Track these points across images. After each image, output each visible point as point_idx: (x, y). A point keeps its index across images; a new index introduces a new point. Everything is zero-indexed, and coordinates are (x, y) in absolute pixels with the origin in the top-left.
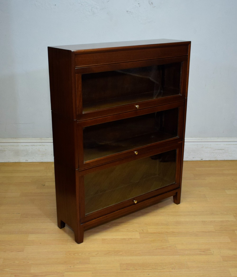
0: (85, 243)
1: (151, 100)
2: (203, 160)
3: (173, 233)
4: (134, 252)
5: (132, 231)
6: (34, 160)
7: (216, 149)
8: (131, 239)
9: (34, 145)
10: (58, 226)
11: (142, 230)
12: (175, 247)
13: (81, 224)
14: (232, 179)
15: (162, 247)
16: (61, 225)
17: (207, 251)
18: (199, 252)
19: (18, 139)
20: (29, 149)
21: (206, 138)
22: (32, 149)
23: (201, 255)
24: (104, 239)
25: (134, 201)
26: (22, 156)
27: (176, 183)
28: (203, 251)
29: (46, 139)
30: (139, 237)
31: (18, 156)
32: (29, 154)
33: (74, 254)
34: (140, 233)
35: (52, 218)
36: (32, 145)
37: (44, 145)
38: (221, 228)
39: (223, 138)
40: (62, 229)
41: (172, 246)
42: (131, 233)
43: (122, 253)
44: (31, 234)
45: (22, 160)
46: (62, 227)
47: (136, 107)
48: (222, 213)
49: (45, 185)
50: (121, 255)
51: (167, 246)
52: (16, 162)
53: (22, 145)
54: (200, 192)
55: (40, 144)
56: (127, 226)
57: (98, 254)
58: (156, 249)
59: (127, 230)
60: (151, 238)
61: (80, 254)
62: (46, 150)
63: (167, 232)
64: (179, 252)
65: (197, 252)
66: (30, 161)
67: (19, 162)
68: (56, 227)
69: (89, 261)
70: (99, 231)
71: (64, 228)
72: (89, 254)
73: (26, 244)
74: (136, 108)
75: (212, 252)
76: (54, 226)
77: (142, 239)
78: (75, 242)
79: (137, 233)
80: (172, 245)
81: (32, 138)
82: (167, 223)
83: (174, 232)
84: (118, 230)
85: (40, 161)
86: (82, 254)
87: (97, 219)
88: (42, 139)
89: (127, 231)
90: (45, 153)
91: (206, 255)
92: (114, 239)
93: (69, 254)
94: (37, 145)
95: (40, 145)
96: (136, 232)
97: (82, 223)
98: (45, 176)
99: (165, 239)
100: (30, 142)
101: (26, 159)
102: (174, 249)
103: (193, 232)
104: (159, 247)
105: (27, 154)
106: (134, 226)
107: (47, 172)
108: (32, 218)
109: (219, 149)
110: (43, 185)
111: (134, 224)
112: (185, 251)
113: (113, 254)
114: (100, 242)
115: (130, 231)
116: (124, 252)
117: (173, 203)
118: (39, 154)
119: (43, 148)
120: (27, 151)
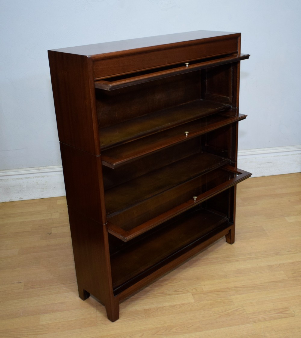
0: (122, 320)
3: (235, 288)
4: (191, 326)
5: (182, 292)
6: (31, 197)
7: (262, 163)
8: (183, 304)
9: (29, 177)
10: (80, 297)
11: (195, 289)
13: (115, 295)
14: (289, 201)
15: (227, 312)
16: (84, 295)
17: (286, 311)
18: (277, 315)
19: (6, 171)
20: (23, 183)
21: (250, 150)
22: (27, 182)
23: (278, 318)
24: (147, 309)
26: (15, 193)
28: (282, 312)
29: (45, 167)
30: (193, 301)
31: (9, 194)
32: (23, 189)
34: (193, 295)
35: (70, 284)
36: (26, 178)
37: (43, 177)
38: (294, 273)
40: (85, 300)
41: (238, 309)
42: (181, 295)
43: (176, 330)
45: (15, 197)
46: (86, 297)
48: (289, 251)
49: (51, 233)
50: (176, 332)
51: (233, 311)
52: (7, 201)
53: (13, 179)
54: (254, 222)
55: (38, 175)
56: (173, 284)
57: (143, 335)
58: (220, 317)
59: (175, 291)
60: (209, 301)
62: (46, 182)
63: (227, 288)
64: (251, 318)
65: (273, 315)
66: (25, 198)
67: (10, 201)
68: (78, 299)
70: (138, 298)
71: (88, 299)
73: (39, 333)
75: (293, 313)
76: (73, 297)
77: (198, 303)
78: (107, 319)
79: (189, 294)
80: (239, 308)
81: (26, 168)
82: (225, 273)
83: (237, 287)
84: (163, 293)
85: (40, 197)
88: (39, 169)
89: (175, 292)
90: (46, 187)
91: (286, 317)
92: (160, 307)
94: (34, 177)
95: (38, 177)
96: (187, 293)
98: (50, 219)
99: (228, 300)
100: (23, 174)
101: (20, 196)
102: (242, 313)
103: (261, 283)
104: (223, 313)
105: (21, 190)
106: (183, 284)
107: (51, 213)
108: (40, 287)
109: (266, 163)
110: (48, 233)
111: (182, 281)
112: (258, 315)
113: (163, 332)
114: (143, 316)
115: (179, 292)
116: (178, 328)
117: (226, 243)
118: (37, 189)
119: (42, 180)
120: (21, 186)
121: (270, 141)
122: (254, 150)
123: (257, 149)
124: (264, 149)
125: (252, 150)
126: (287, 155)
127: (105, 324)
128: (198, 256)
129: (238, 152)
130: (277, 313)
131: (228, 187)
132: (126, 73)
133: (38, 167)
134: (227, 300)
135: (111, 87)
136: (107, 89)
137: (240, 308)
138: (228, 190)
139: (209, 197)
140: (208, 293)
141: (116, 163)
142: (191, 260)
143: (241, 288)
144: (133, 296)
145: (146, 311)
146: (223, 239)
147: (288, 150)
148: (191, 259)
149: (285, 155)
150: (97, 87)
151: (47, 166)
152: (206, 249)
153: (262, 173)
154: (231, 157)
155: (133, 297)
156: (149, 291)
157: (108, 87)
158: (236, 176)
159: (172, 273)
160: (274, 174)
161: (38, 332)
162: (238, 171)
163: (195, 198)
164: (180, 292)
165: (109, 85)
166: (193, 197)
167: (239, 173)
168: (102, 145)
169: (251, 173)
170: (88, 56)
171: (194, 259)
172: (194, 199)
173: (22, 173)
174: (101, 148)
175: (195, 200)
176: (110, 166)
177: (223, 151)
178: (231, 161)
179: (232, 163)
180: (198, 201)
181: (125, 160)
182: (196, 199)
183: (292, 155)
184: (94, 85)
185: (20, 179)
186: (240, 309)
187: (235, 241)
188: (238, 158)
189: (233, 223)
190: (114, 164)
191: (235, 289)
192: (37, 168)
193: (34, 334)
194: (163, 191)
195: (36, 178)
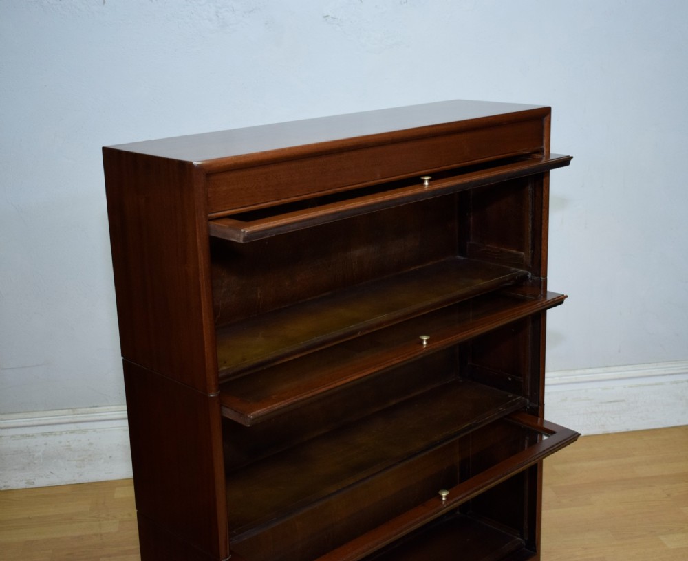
6: (54, 480)
7: (602, 403)
9: (51, 433)
14: (669, 495)
20: (37, 446)
21: (572, 373)
22: (46, 445)
26: (15, 469)
29: (88, 409)
32: (36, 462)
36: (44, 434)
37: (84, 431)
39: (621, 368)
45: (16, 481)
53: (12, 437)
55: (73, 427)
62: (91, 444)
66: (40, 482)
67: (4, 489)
85: (74, 480)
88: (76, 412)
90: (90, 456)
94: (61, 433)
95: (72, 432)
98: (95, 535)
100: (37, 426)
101: (28, 478)
105: (29, 463)
107: (99, 521)
109: (610, 402)
118: (68, 461)
119: (80, 441)
120: (30, 453)
121: (619, 351)
122: (582, 371)
123: (590, 368)
124: (605, 369)
125: (578, 372)
126: (661, 384)
129: (547, 375)
131: (524, 468)
132: (283, 201)
135: (248, 234)
136: (239, 239)
138: (523, 472)
139: (476, 491)
141: (256, 412)
147: (663, 373)
149: (656, 384)
150: (213, 234)
151: (93, 407)
153: (603, 426)
154: (529, 394)
157: (242, 233)
158: (542, 438)
160: (631, 429)
162: (545, 426)
163: (444, 494)
165: (242, 230)
166: (440, 493)
167: (550, 433)
168: (224, 368)
169: (577, 433)
170: (194, 163)
172: (441, 497)
173: (35, 423)
174: (220, 375)
175: (444, 499)
176: (240, 420)
177: (510, 379)
178: (528, 401)
179: (530, 407)
180: (451, 502)
181: (276, 406)
182: (446, 497)
183: (672, 383)
184: (208, 229)
185: (29, 436)
188: (547, 389)
189: (535, 551)
190: (251, 416)
192: (71, 410)
194: (368, 478)
195: (67, 433)
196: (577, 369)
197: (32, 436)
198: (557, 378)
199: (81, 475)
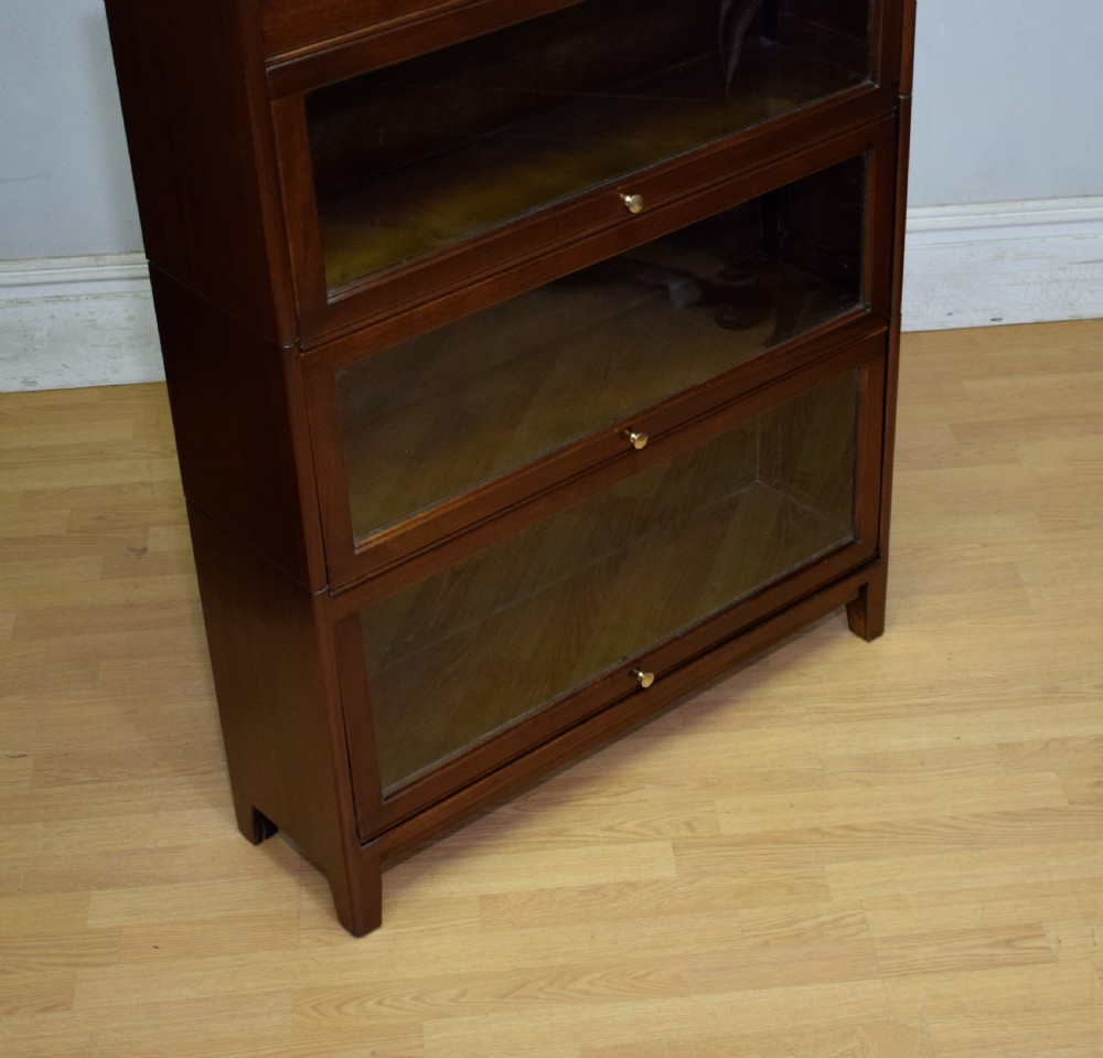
0: (393, 931)
1: (706, 145)
2: (1004, 322)
3: (848, 832)
4: (649, 974)
5: (635, 833)
6: (71, 379)
7: (1071, 263)
8: (633, 885)
9: (59, 298)
10: (242, 829)
11: (689, 825)
12: (864, 921)
13: (363, 845)
15: (797, 926)
16: (259, 828)
17: (1027, 938)
18: (987, 951)
20: (36, 319)
22: (52, 317)
23: (992, 964)
24: (491, 896)
25: (637, 675)
27: (859, 542)
28: (1008, 943)
30: (669, 872)
32: (36, 347)
33: (338, 1008)
34: (675, 848)
35: (207, 772)
36: (49, 300)
40: (262, 845)
41: (842, 918)
42: (628, 847)
43: (591, 983)
44: (99, 888)
45: (5, 379)
46: (264, 834)
47: (624, 201)
49: (146, 549)
50: (586, 992)
51: (823, 924)
54: (985, 546)
55: (98, 288)
56: (605, 800)
57: (464, 994)
58: (766, 943)
59: (610, 829)
60: (735, 877)
61: (370, 1005)
63: (816, 830)
64: (883, 958)
65: (972, 951)
66: (47, 382)
68: (233, 836)
69: (421, 1046)
70: (462, 848)
71: (270, 841)
72: (417, 998)
73: (85, 960)
74: (626, 208)
75: (1054, 946)
76: (218, 829)
77: (692, 883)
78: (336, 925)
79: (659, 844)
80: (843, 914)
81: (48, 258)
82: (819, 767)
83: (855, 829)
84: (560, 833)
85: (107, 380)
86: (380, 1003)
87: (444, 804)
88: (101, 263)
89: (609, 834)
91: (1020, 964)
92: (543, 890)
93: (314, 1008)
94: (77, 298)
95: (97, 297)
96: (655, 840)
97: (371, 840)
98: (141, 484)
99: (810, 878)
100: (35, 284)
101: (25, 374)
102: (854, 935)
103: (955, 818)
104: (781, 930)
105: (25, 350)
106: (645, 801)
108: (92, 782)
109: (1089, 262)
110: (134, 551)
111: (644, 788)
112: (915, 947)
113: (541, 990)
114: (472, 920)
115: (624, 836)
116: (597, 975)
117: (848, 634)
118: (93, 346)
119: (112, 312)
120: (25, 331)
122: (1038, 203)
123: (1054, 198)
124: (1082, 200)
125: (1030, 204)
127: (329, 944)
128: (724, 684)
130: (988, 946)
133: (94, 255)
134: (804, 878)
137: (851, 915)
140: (736, 845)
142: (693, 701)
143: (869, 831)
144: (446, 840)
145: (488, 901)
146: (838, 614)
148: (693, 697)
152: (763, 657)
153: (1072, 305)
155: (445, 843)
156: (509, 822)
159: (607, 751)
161: (79, 955)
164: (629, 832)
171: (706, 696)
173: (32, 279)
185: (21, 302)
186: (851, 920)
187: (886, 628)
191: (844, 836)
192: (92, 258)
193: (66, 965)
195: (87, 299)
196: (1028, 200)
197: (27, 302)
198: (989, 216)
199: (117, 371)
